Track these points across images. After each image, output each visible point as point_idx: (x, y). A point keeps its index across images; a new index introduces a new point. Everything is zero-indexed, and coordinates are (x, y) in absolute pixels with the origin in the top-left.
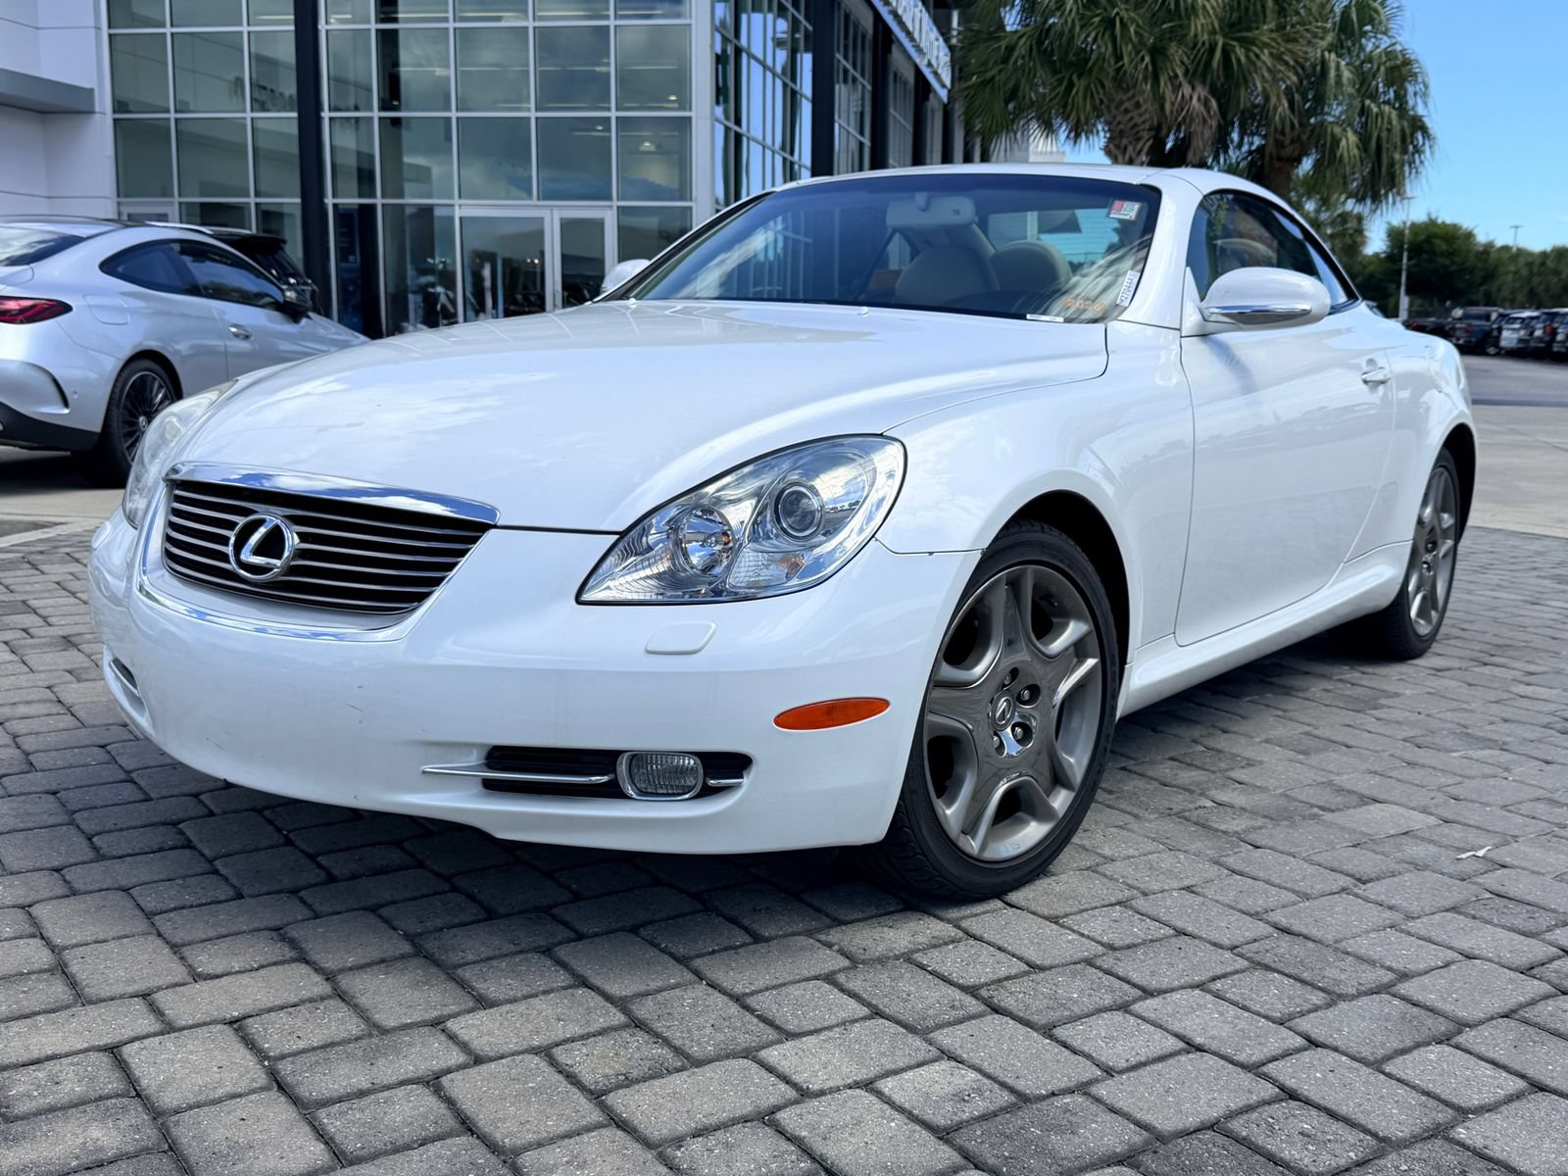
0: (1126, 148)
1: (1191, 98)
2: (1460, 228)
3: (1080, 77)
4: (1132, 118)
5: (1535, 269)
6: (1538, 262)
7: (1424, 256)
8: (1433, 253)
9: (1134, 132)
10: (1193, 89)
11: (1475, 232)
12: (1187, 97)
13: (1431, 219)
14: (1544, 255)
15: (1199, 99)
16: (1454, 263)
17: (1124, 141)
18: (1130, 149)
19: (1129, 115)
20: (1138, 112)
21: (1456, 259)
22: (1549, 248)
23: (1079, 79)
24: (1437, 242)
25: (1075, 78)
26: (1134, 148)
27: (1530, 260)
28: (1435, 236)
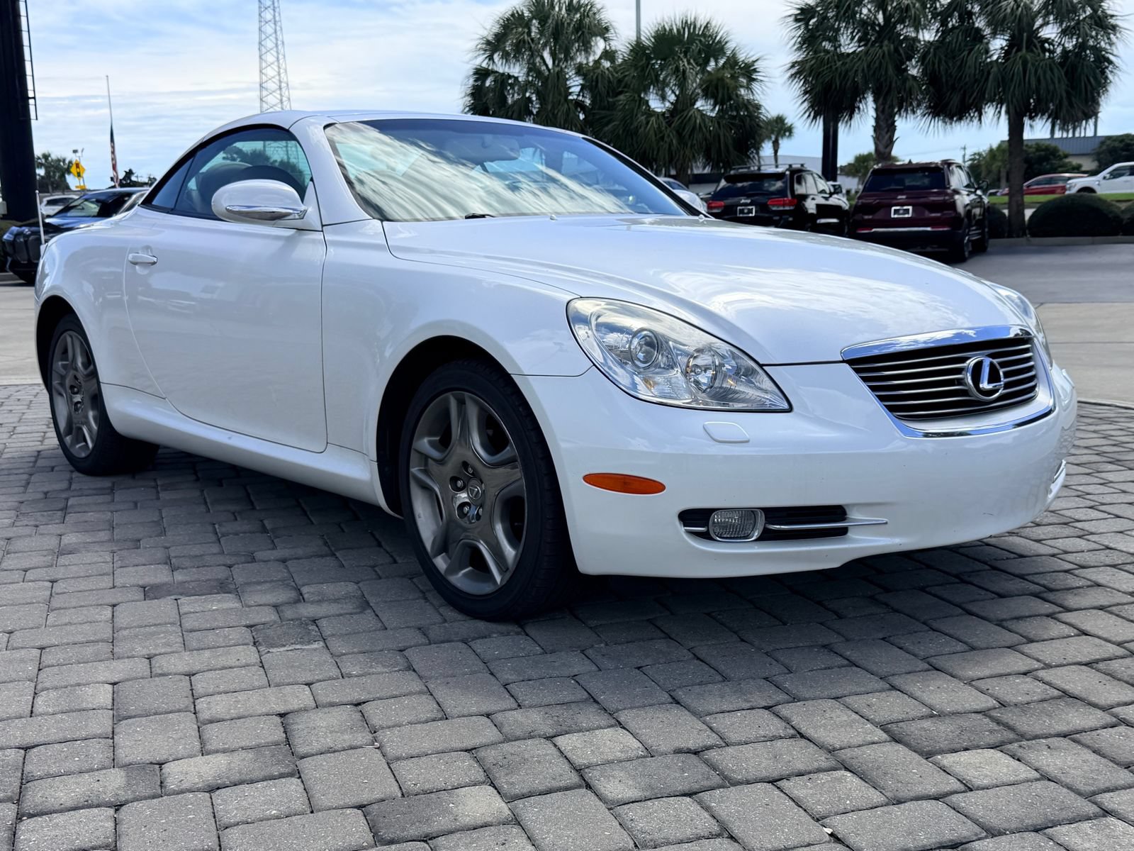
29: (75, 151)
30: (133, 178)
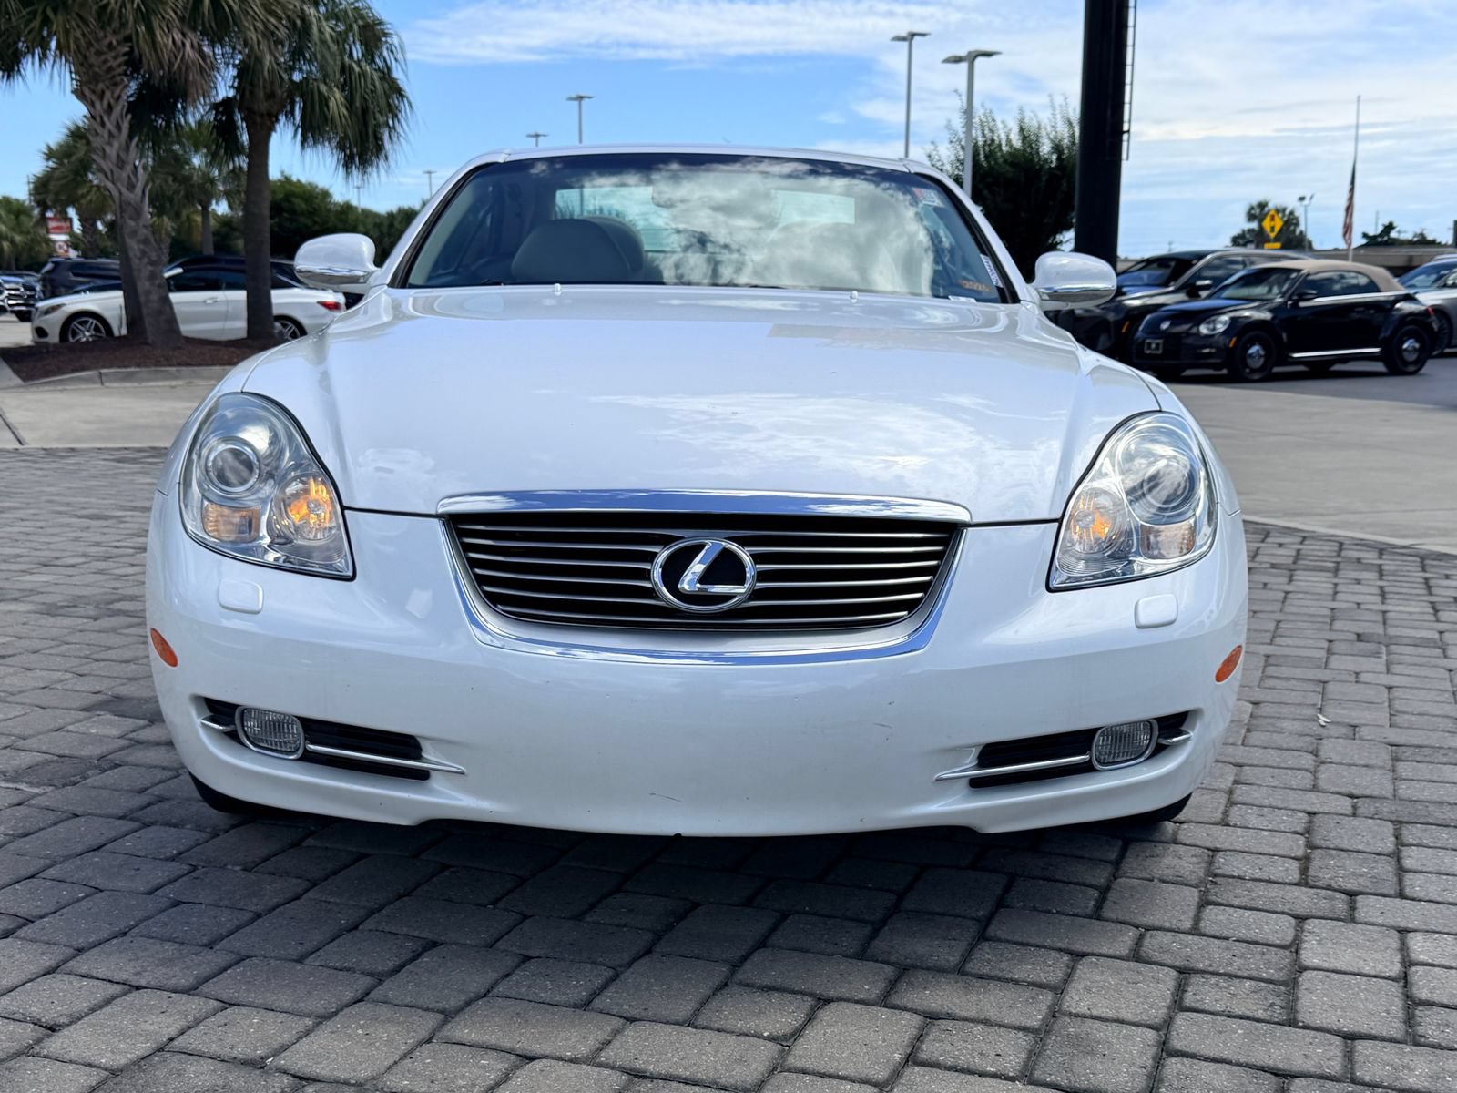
0: (103, 92)
1: (184, 44)
2: (317, 187)
3: (55, 11)
4: (105, 61)
5: (385, 230)
6: (386, 223)
7: (285, 215)
8: (293, 212)
9: (110, 76)
10: (184, 35)
11: (331, 191)
12: (179, 43)
13: (286, 178)
14: (391, 216)
15: (192, 46)
16: (315, 223)
17: (101, 86)
18: (108, 94)
19: (103, 57)
20: (113, 54)
21: (317, 219)
22: (395, 210)
23: (55, 14)
24: (296, 201)
25: (50, 12)
26: (112, 93)
27: (378, 221)
28: (293, 194)
29: (1302, 199)
30: (1393, 234)
